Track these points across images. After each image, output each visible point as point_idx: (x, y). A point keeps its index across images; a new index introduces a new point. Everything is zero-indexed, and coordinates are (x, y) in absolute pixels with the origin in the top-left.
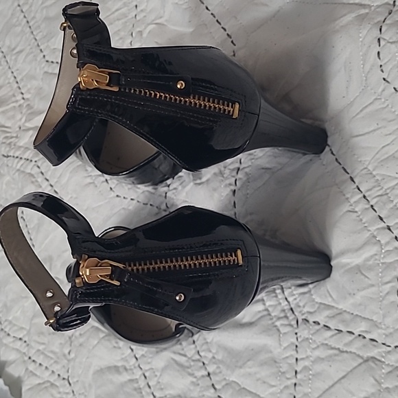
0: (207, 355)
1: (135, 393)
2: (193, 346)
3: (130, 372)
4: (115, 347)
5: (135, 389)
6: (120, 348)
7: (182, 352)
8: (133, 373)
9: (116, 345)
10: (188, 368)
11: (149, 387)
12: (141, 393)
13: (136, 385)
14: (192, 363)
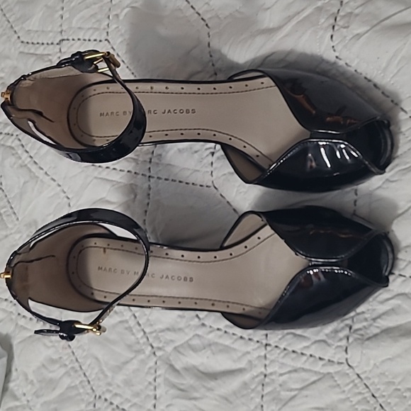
1: (126, 331)
3: (120, 314)
5: (126, 329)
11: (140, 325)
12: (132, 331)
13: (126, 325)
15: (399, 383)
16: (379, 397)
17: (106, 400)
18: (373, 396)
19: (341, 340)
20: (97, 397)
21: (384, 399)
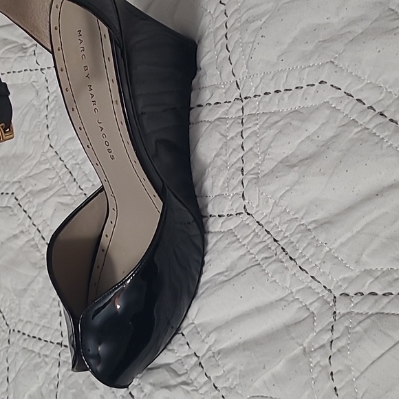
0: (87, 186)
1: (32, 249)
2: (75, 183)
3: (27, 233)
4: (11, 215)
5: (32, 246)
6: (16, 215)
7: (67, 193)
8: (30, 233)
9: (12, 213)
10: (73, 204)
11: (44, 239)
12: (38, 247)
13: (33, 243)
14: (76, 199)
15: (302, 218)
16: (282, 240)
17: (19, 332)
18: (275, 240)
19: (235, 188)
20: (12, 331)
21: (286, 240)
